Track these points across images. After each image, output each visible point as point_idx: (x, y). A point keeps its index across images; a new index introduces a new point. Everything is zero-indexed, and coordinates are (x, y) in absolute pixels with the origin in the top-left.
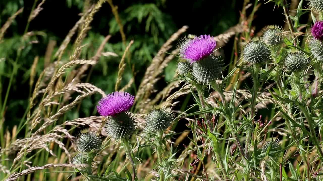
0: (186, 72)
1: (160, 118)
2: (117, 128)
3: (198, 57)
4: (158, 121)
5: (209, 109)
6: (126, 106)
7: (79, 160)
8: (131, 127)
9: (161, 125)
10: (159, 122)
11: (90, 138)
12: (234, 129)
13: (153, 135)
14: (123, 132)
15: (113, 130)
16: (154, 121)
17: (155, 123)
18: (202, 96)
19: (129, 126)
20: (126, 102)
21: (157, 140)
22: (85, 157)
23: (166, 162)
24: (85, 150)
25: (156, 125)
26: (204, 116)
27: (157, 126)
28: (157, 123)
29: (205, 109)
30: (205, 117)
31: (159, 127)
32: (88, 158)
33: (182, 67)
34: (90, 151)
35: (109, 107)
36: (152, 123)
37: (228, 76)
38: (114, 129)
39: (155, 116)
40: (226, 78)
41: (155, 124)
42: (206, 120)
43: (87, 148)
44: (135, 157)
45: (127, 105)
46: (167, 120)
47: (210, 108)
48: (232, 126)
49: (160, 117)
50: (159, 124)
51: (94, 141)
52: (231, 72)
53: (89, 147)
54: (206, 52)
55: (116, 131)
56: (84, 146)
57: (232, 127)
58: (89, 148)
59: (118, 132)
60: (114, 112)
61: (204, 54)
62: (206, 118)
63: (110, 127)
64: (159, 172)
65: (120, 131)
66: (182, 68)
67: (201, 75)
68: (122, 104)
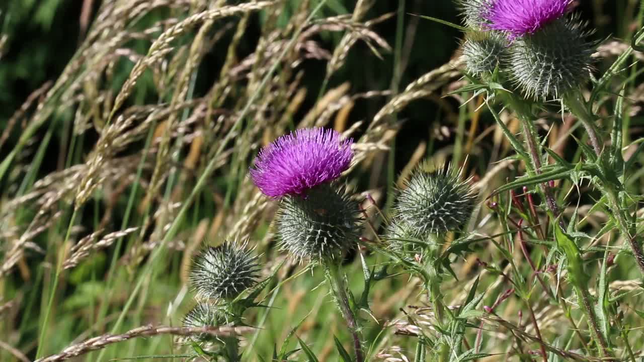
0: (487, 68)
1: (437, 196)
2: (311, 230)
3: (528, 24)
4: (432, 205)
5: (562, 167)
6: (334, 166)
7: (203, 322)
8: (347, 225)
9: (442, 216)
10: (437, 207)
11: (233, 260)
12: (626, 220)
13: (418, 244)
14: (327, 240)
15: (299, 236)
16: (422, 205)
17: (425, 212)
18: (532, 132)
19: (341, 222)
20: (332, 154)
21: (428, 261)
22: (221, 314)
23: (457, 320)
24: (220, 295)
25: (429, 216)
26: (539, 188)
27: (431, 219)
28: (431, 210)
29: (551, 170)
30: (543, 191)
31: (438, 222)
32: (229, 315)
33: (476, 54)
34: (236, 295)
35: (286, 173)
36: (417, 212)
37: (607, 75)
38: (301, 233)
39: (424, 193)
40: (600, 82)
41: (424, 214)
42: (545, 198)
43: (226, 289)
44: (359, 309)
45: (336, 164)
46: (458, 202)
47: (562, 165)
48: (622, 213)
49: (438, 193)
50: (436, 213)
51: (244, 268)
52: (614, 64)
53: (233, 284)
54: (551, 8)
55: (308, 237)
56: (216, 283)
57: (621, 216)
58: (230, 287)
59: (312, 240)
60: (301, 185)
61: (546, 15)
62: (545, 194)
63: (289, 229)
64: (436, 348)
65: (318, 237)
66: (476, 57)
67: (536, 73)
68: (322, 160)
